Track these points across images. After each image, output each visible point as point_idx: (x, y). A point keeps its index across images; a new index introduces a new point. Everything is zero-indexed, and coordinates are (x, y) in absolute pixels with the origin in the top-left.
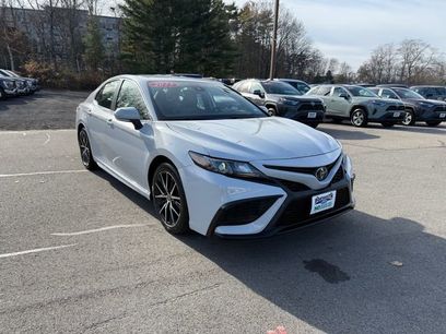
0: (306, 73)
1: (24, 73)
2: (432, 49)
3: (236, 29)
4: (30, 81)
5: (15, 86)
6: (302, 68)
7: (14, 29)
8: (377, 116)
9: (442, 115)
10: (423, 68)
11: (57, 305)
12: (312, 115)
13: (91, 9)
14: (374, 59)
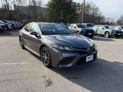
0: (100, 22)
3: (80, 10)
8: (112, 35)
12: (90, 34)
13: (40, 5)
14: (121, 18)
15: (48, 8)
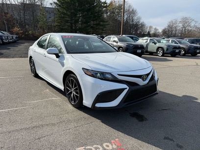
0: (139, 32)
1: (12, 33)
2: (195, 21)
3: (107, 13)
4: (15, 36)
5: (8, 39)
6: (136, 30)
7: (7, 13)
8: (168, 52)
9: (198, 51)
10: (191, 30)
11: (24, 131)
12: (139, 51)
13: (42, 4)
14: (169, 26)
15: (57, 9)
